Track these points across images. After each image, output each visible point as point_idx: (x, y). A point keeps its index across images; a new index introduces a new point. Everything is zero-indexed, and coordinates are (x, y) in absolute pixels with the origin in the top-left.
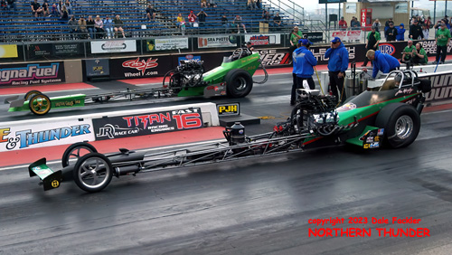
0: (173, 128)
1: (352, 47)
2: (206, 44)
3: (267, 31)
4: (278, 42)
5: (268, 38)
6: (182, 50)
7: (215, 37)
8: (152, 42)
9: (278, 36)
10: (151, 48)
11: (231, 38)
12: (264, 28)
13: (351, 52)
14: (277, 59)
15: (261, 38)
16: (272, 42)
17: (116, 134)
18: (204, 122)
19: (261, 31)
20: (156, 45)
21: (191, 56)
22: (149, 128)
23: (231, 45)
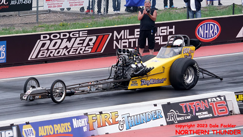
0: (211, 115)
14: (88, 45)
17: (178, 119)
22: (197, 114)
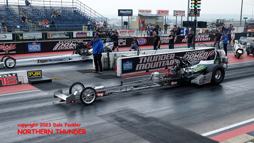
1: (124, 39)
2: (52, 36)
3: (87, 30)
4: (91, 36)
5: (86, 33)
6: (38, 39)
7: (57, 32)
8: (21, 35)
9: (91, 32)
10: (21, 38)
11: (66, 33)
12: (85, 28)
13: (124, 42)
15: (82, 33)
16: (88, 35)
18: (19, 81)
19: (83, 29)
20: (24, 36)
21: (35, 43)
23: (66, 37)
